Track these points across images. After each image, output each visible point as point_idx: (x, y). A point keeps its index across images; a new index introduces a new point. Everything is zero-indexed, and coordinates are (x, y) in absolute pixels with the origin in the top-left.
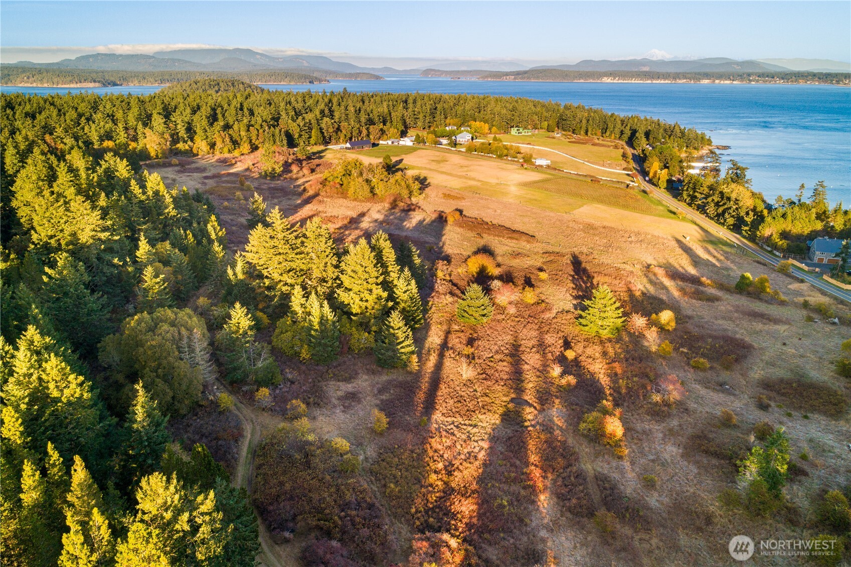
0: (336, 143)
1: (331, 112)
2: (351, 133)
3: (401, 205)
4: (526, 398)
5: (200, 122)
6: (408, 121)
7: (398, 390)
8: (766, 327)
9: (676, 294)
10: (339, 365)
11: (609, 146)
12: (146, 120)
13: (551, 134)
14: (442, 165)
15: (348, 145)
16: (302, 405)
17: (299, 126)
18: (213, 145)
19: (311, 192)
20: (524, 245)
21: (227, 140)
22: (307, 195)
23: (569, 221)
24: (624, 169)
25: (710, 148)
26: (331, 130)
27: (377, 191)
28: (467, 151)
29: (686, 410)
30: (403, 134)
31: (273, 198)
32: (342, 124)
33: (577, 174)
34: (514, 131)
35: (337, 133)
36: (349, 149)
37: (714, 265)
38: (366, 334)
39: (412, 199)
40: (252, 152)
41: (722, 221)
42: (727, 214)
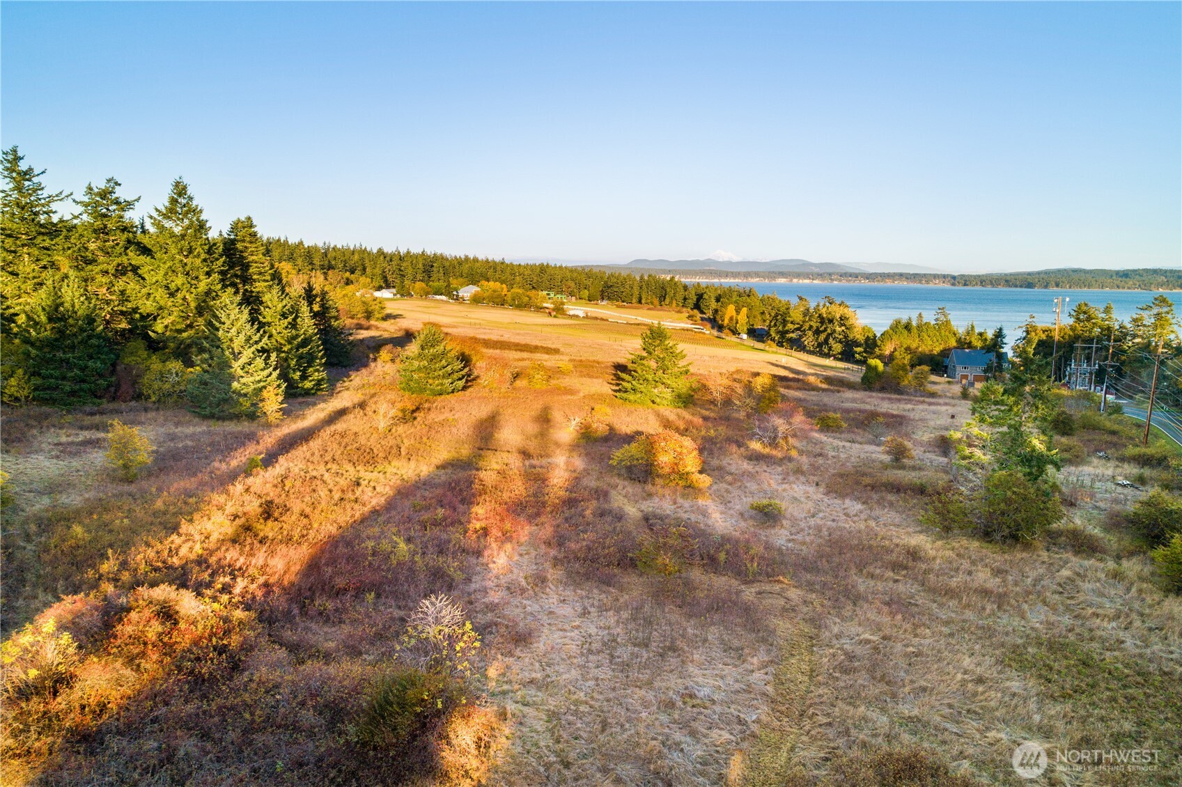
8: (920, 407)
11: (670, 311)
13: (593, 302)
14: (432, 309)
20: (541, 355)
23: (613, 346)
28: (472, 302)
30: (382, 287)
33: (628, 324)
37: (822, 375)
38: (179, 366)
39: (372, 322)
41: (826, 351)
42: (831, 340)
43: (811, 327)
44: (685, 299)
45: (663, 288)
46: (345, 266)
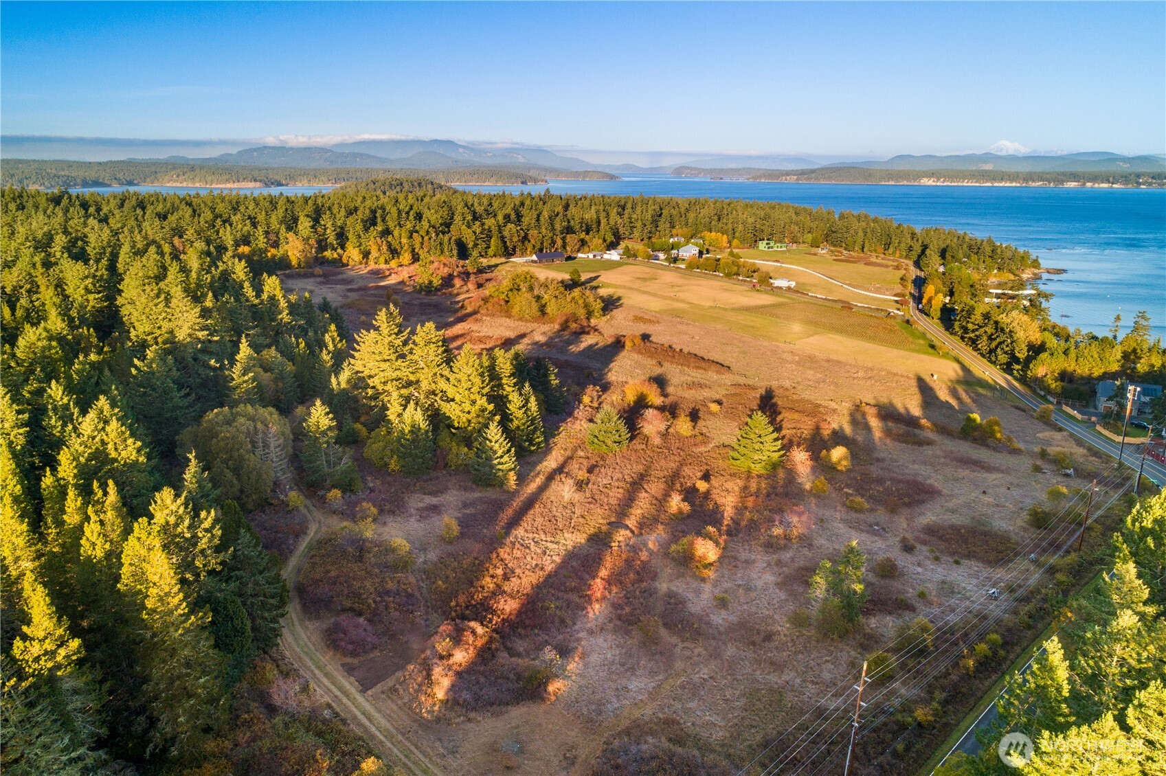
0: (522, 255)
1: (519, 217)
2: (542, 243)
3: (574, 326)
4: (628, 523)
5: (354, 226)
6: (621, 230)
7: (485, 506)
8: (973, 475)
9: (877, 434)
10: (431, 480)
11: (887, 266)
12: (291, 223)
13: (814, 250)
14: (648, 283)
15: (534, 257)
16: (372, 508)
17: (475, 232)
18: (366, 254)
19: (469, 309)
20: (712, 376)
21: (385, 248)
22: (464, 312)
23: (784, 352)
24: (895, 295)
25: (1036, 271)
26: (515, 239)
27: (549, 310)
28: (687, 268)
29: (811, 545)
30: (612, 246)
31: (421, 314)
32: (531, 232)
33: (826, 299)
34: (762, 245)
35: (523, 243)
36: (535, 262)
37: (952, 407)
38: (466, 449)
39: (592, 320)
40: (413, 263)
41: (994, 358)
42: (999, 349)
43: (986, 332)
44: (910, 249)
45: (888, 235)
46: (581, 227)
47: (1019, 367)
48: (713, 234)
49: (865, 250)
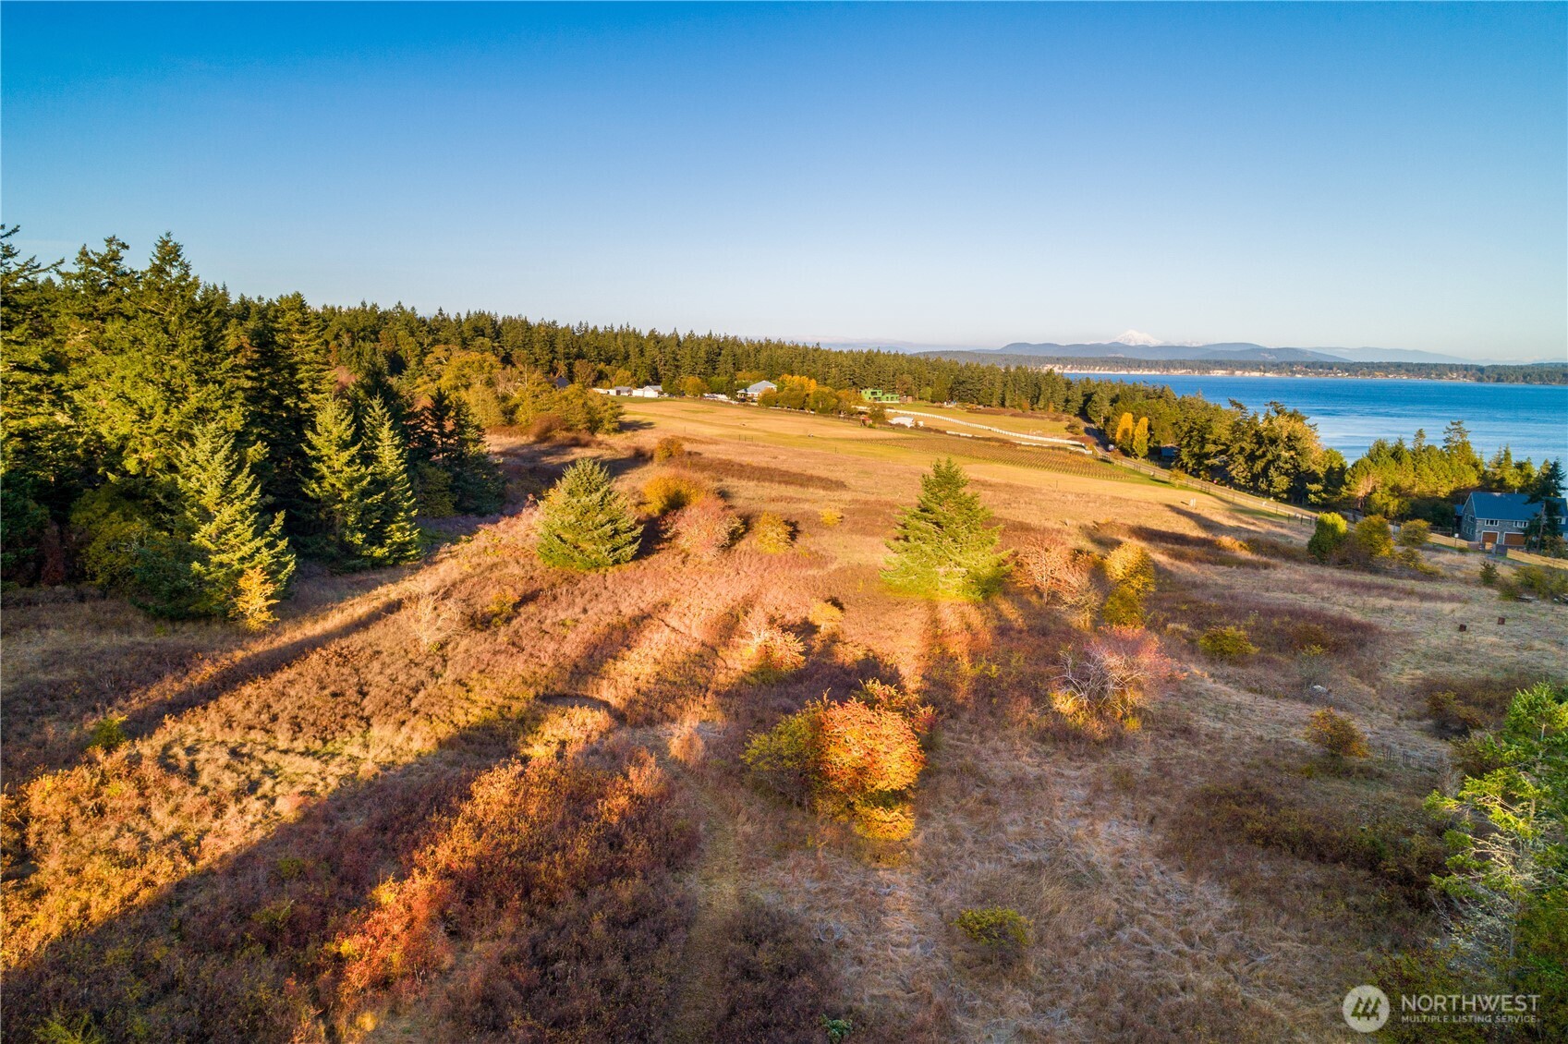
3: (560, 435)
4: (603, 692)
8: (1403, 604)
11: (1042, 418)
13: (937, 404)
14: (700, 415)
20: (816, 492)
27: (521, 416)
28: (760, 406)
29: (1185, 732)
30: (646, 382)
33: (973, 437)
34: (866, 395)
37: (1251, 532)
39: (598, 435)
41: (1264, 486)
42: (1272, 471)
43: (1242, 449)
44: (1067, 401)
45: (1036, 385)
46: (599, 354)
47: (1320, 487)
48: (796, 378)
49: (1007, 404)
